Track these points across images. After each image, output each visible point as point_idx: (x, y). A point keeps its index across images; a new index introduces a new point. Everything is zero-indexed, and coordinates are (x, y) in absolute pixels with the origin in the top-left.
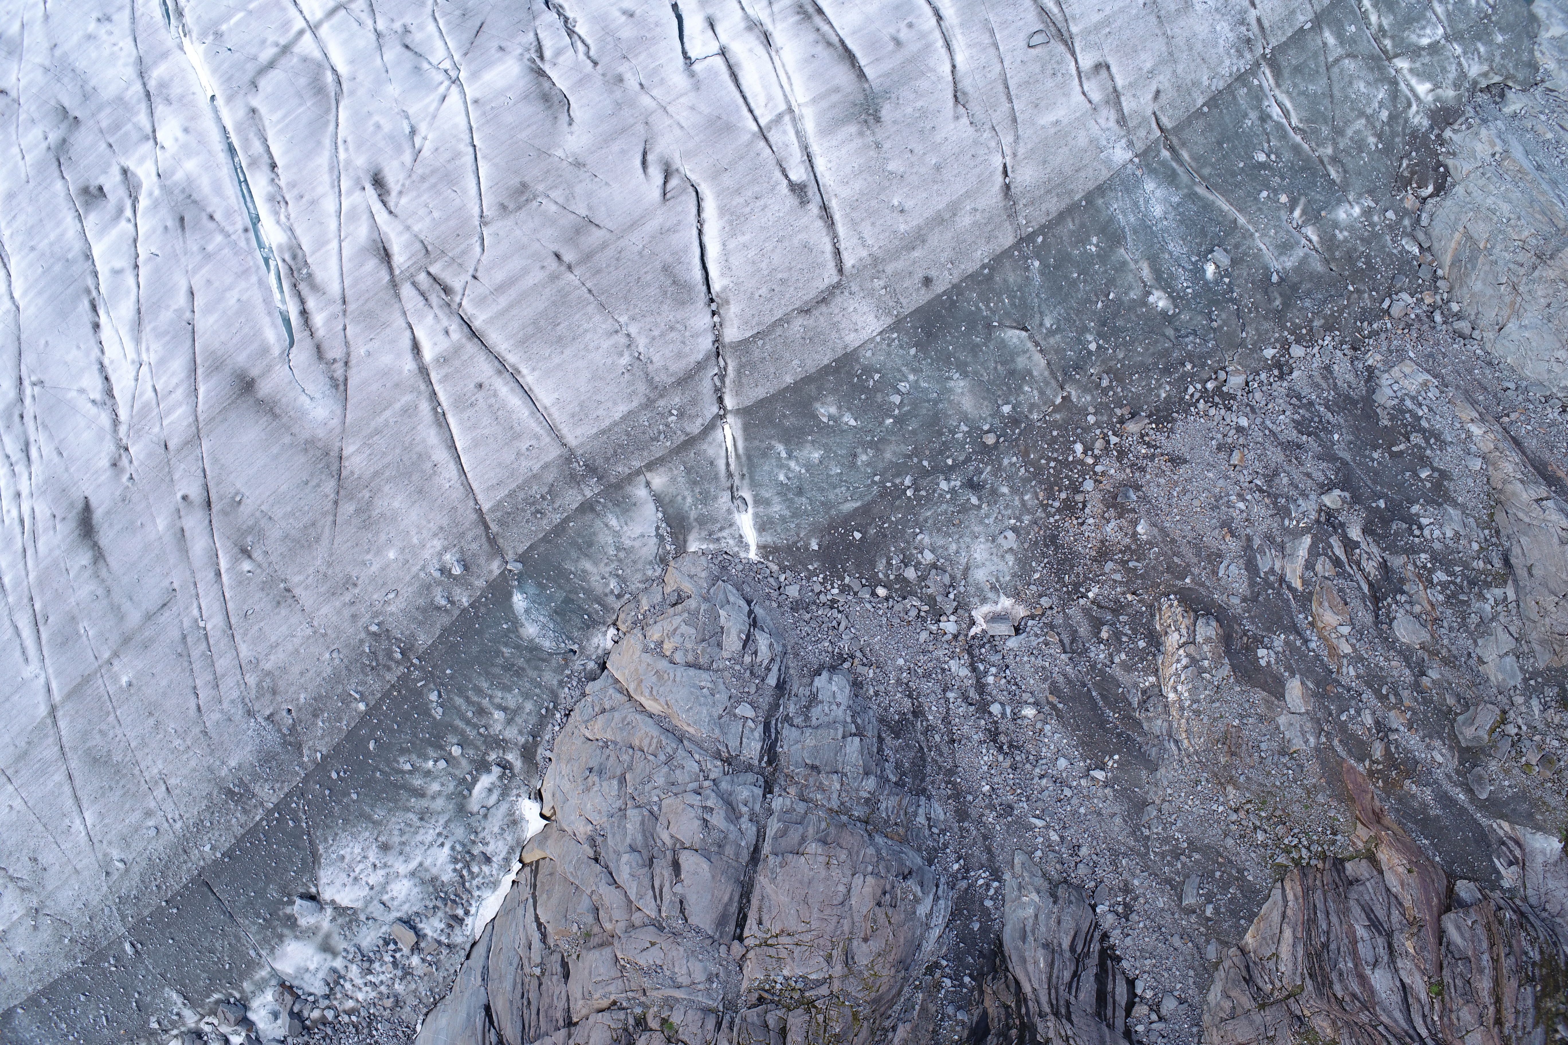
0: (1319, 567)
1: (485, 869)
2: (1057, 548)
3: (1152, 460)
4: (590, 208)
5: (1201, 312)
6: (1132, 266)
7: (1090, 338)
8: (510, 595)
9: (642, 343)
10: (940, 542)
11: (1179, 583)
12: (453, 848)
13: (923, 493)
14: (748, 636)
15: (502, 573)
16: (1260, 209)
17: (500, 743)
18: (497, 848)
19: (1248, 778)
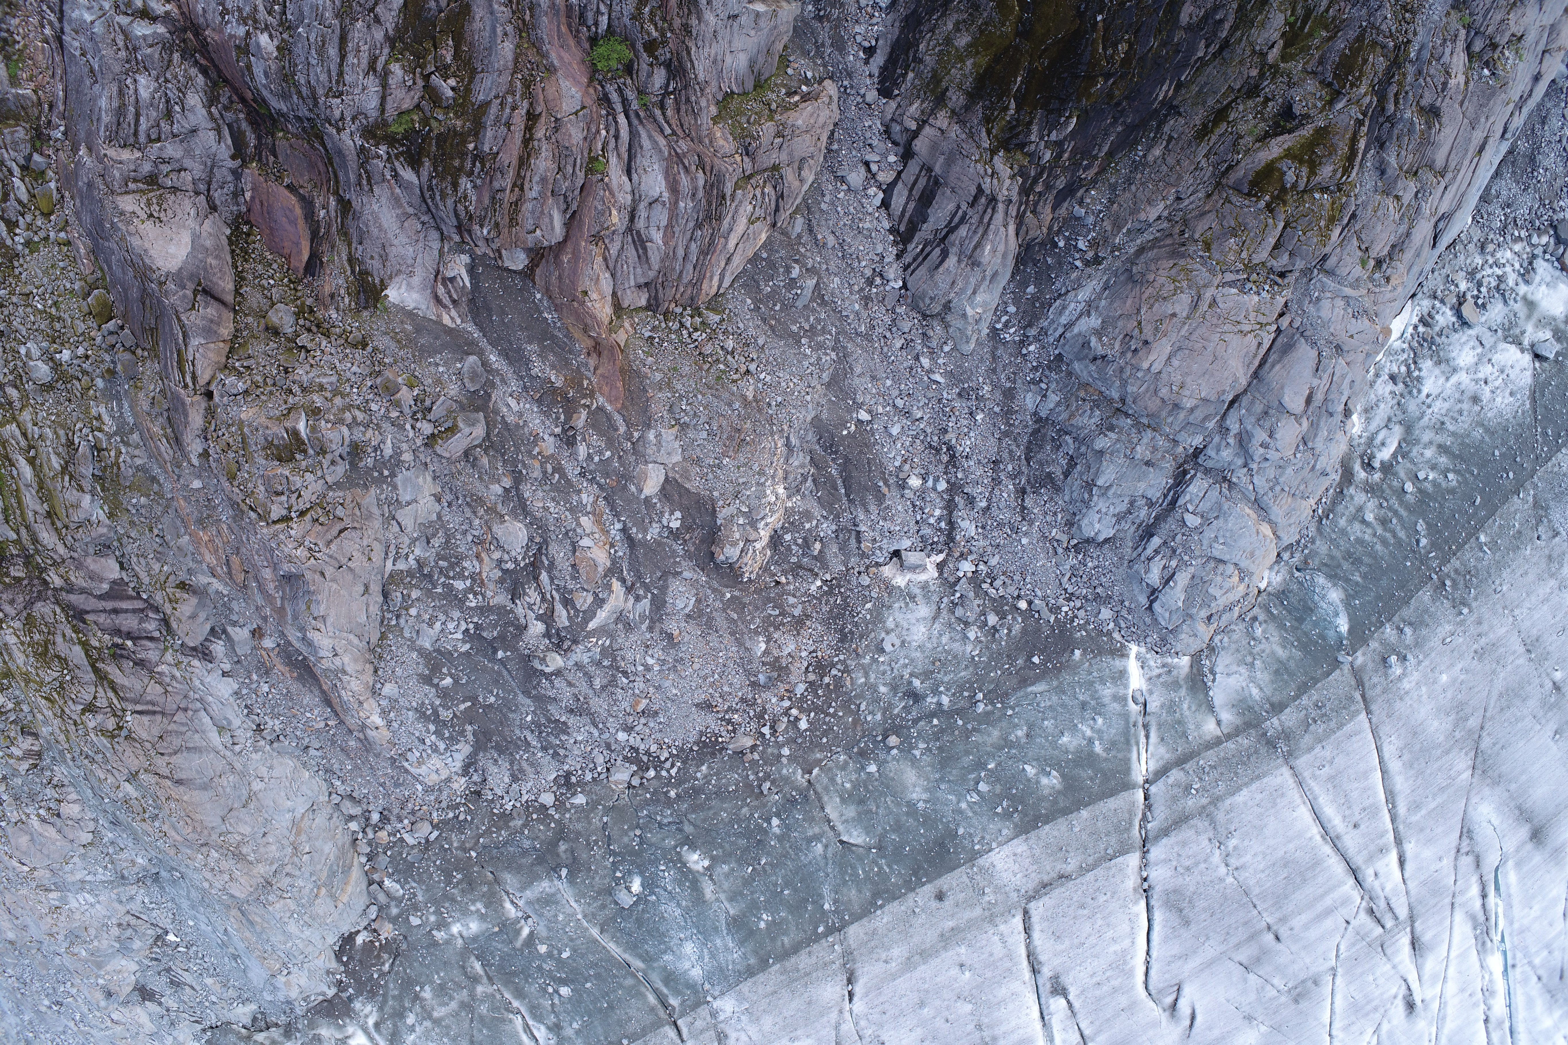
0: (590, 599)
1: (1395, 369)
2: (842, 631)
3: (730, 708)
4: (1245, 980)
5: (650, 845)
6: (722, 896)
7: (777, 830)
8: (1350, 631)
9: (1217, 858)
10: (956, 646)
11: (737, 593)
12: (1419, 391)
13: (966, 694)
14: (1167, 582)
15: (1355, 652)
16: (572, 940)
17: (1370, 489)
18: (1384, 388)
19: (730, 405)
